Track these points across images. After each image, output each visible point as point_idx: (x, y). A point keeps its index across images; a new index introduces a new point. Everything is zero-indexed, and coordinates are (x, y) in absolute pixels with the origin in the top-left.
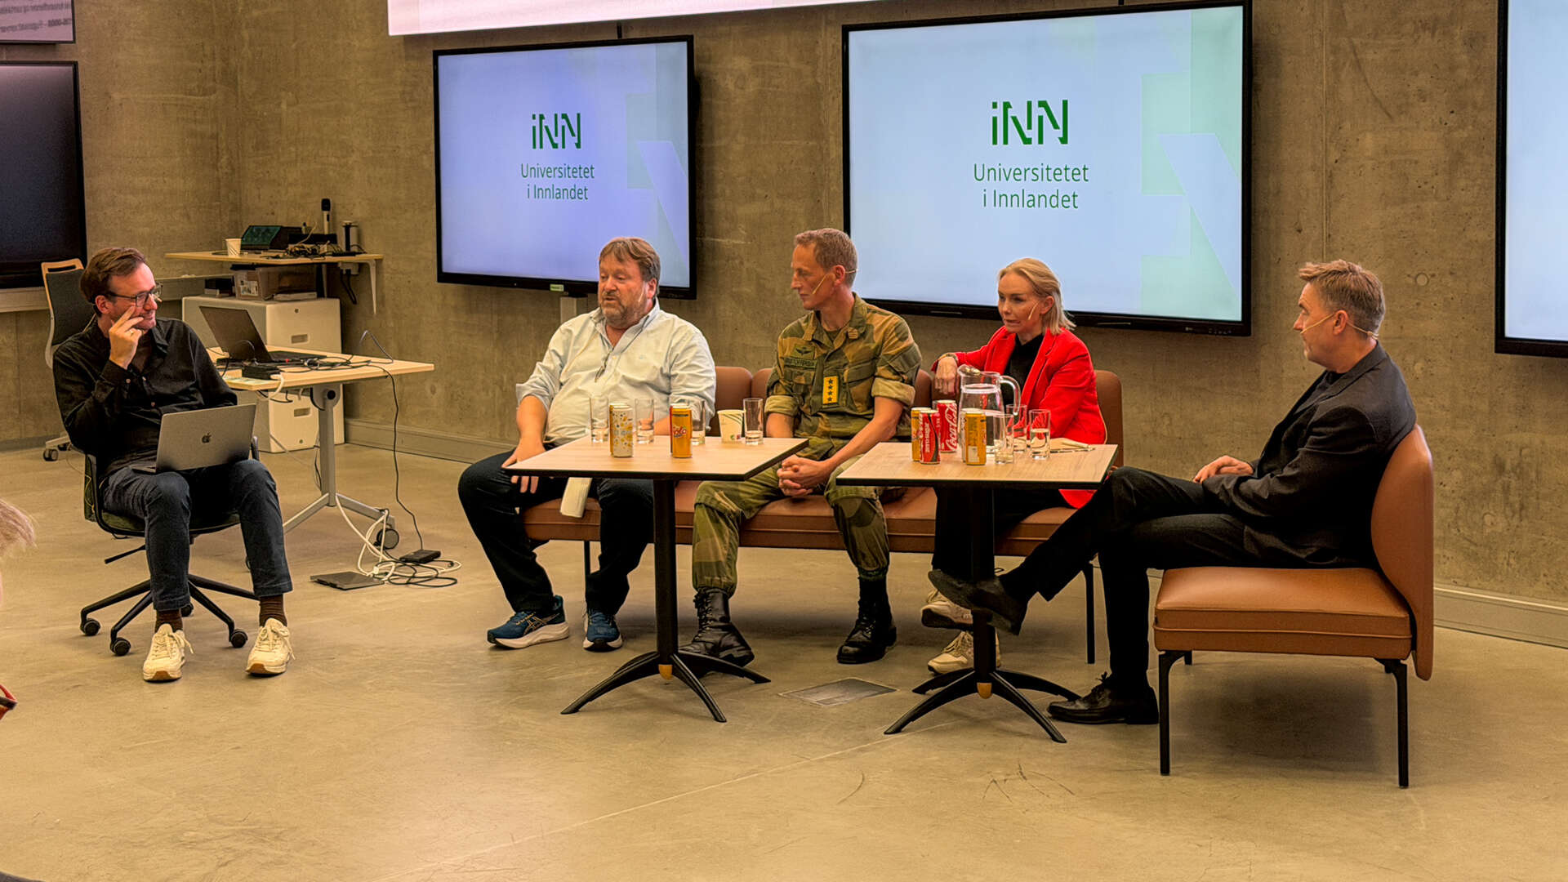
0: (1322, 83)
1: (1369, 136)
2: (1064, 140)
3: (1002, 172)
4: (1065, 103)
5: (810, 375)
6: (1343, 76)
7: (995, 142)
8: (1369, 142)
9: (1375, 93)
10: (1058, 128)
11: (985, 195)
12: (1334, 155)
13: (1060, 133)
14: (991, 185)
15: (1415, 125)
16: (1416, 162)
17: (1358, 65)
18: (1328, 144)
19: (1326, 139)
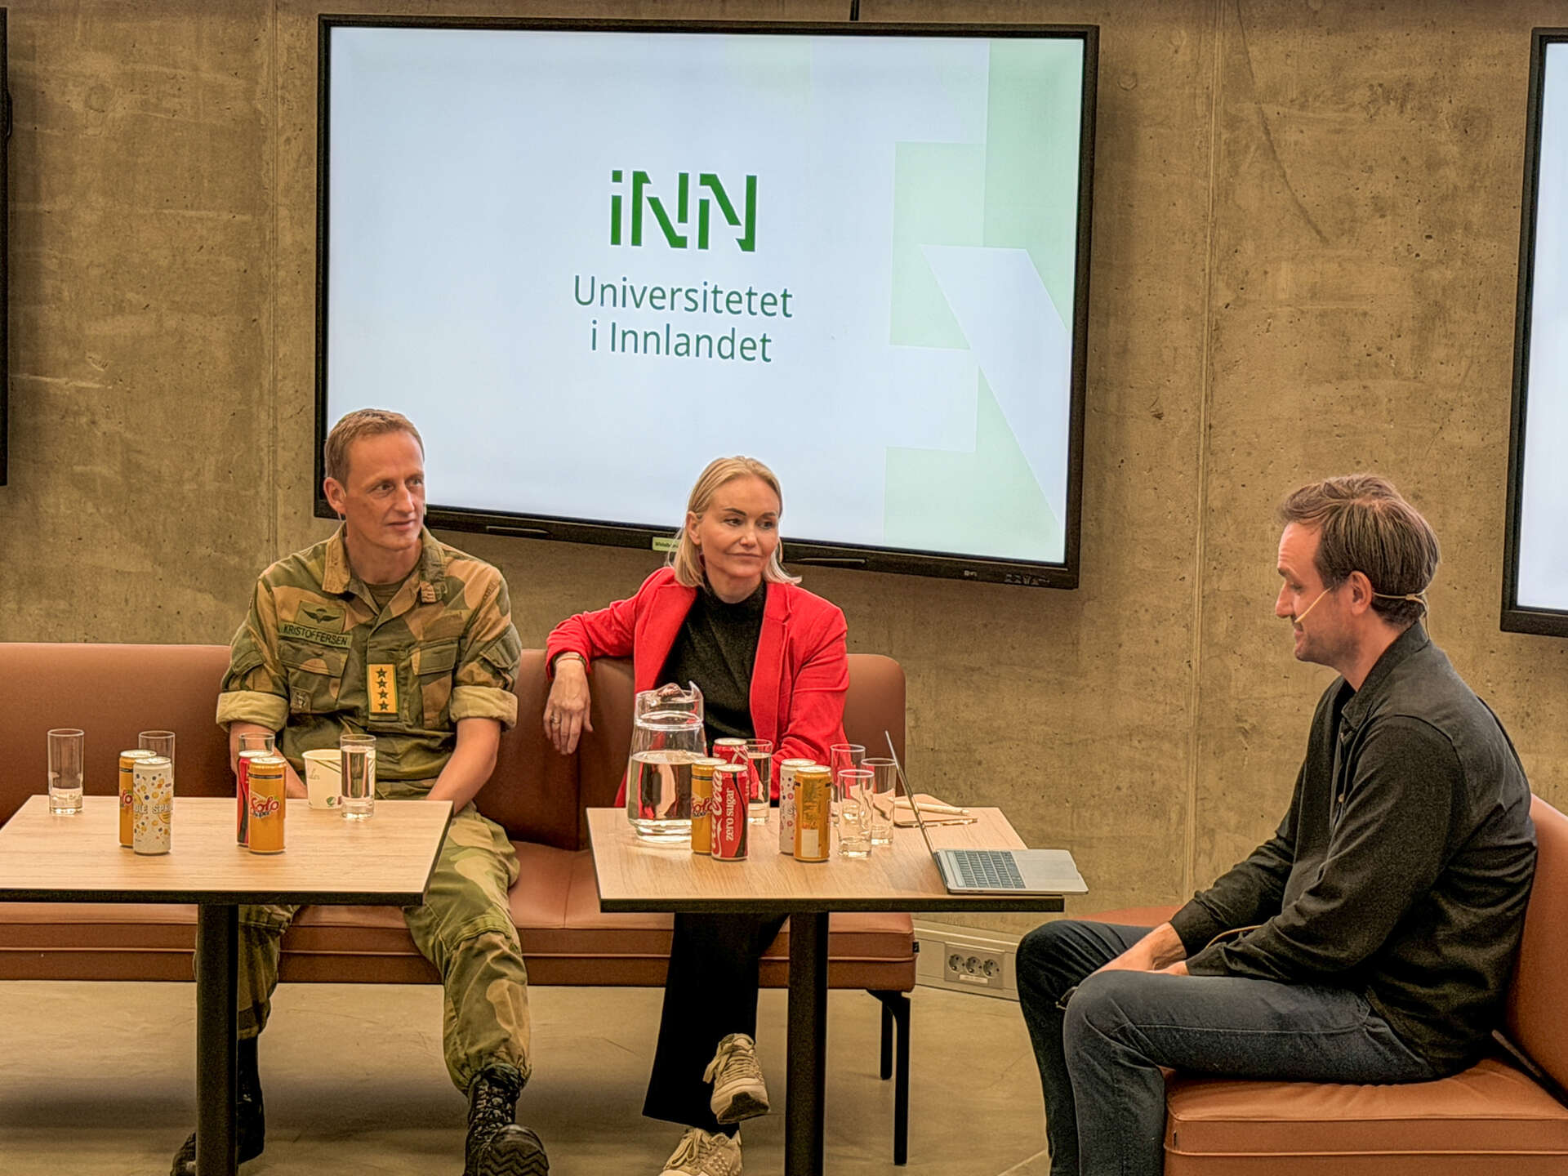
0: (1206, 175)
1: (1285, 268)
2: (748, 244)
3: (628, 290)
4: (751, 182)
5: (340, 660)
6: (1243, 168)
7: (616, 240)
8: (1285, 279)
9: (1299, 196)
10: (738, 223)
11: (594, 330)
12: (1224, 295)
13: (740, 232)
14: (606, 315)
15: (1365, 254)
16: (1365, 314)
17: (1271, 150)
18: (1214, 278)
19: (1210, 269)
